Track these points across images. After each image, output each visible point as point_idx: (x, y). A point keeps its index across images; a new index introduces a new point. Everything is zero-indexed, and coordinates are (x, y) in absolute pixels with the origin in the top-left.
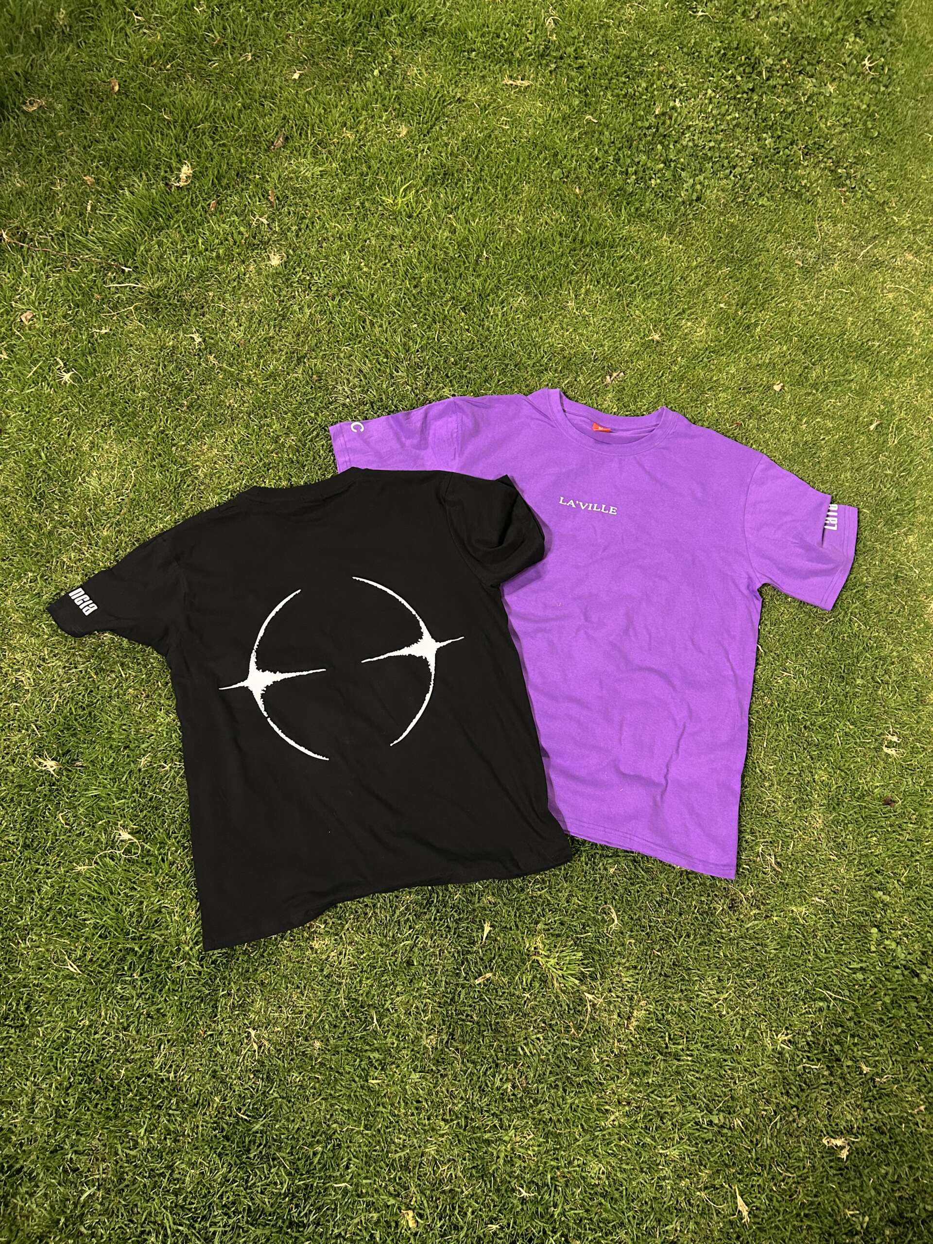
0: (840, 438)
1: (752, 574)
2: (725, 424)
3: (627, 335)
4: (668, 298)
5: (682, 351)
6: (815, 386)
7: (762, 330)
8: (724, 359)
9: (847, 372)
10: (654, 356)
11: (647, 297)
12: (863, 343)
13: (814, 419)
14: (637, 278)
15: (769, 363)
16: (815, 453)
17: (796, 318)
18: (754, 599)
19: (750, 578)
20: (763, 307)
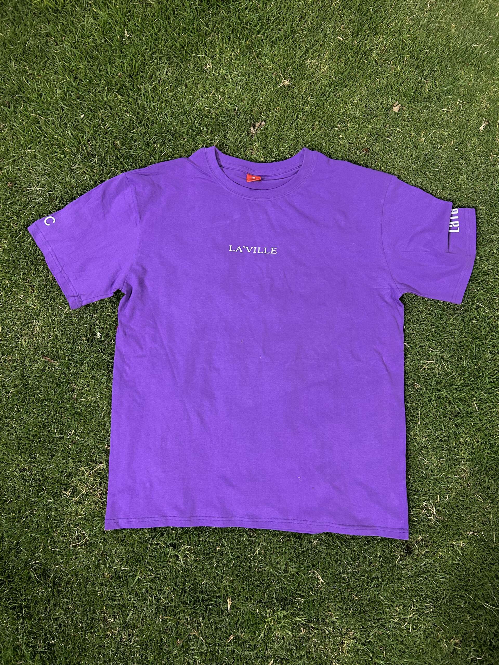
0: (455, 144)
1: (394, 285)
2: (356, 153)
3: (262, 86)
4: (291, 41)
5: (311, 92)
6: (429, 99)
7: (377, 54)
8: (347, 90)
9: (456, 80)
10: (287, 101)
11: (273, 44)
12: (467, 48)
13: (430, 130)
14: (262, 27)
15: (387, 86)
16: (434, 164)
17: (406, 36)
18: (398, 306)
19: (392, 289)
20: (375, 31)
